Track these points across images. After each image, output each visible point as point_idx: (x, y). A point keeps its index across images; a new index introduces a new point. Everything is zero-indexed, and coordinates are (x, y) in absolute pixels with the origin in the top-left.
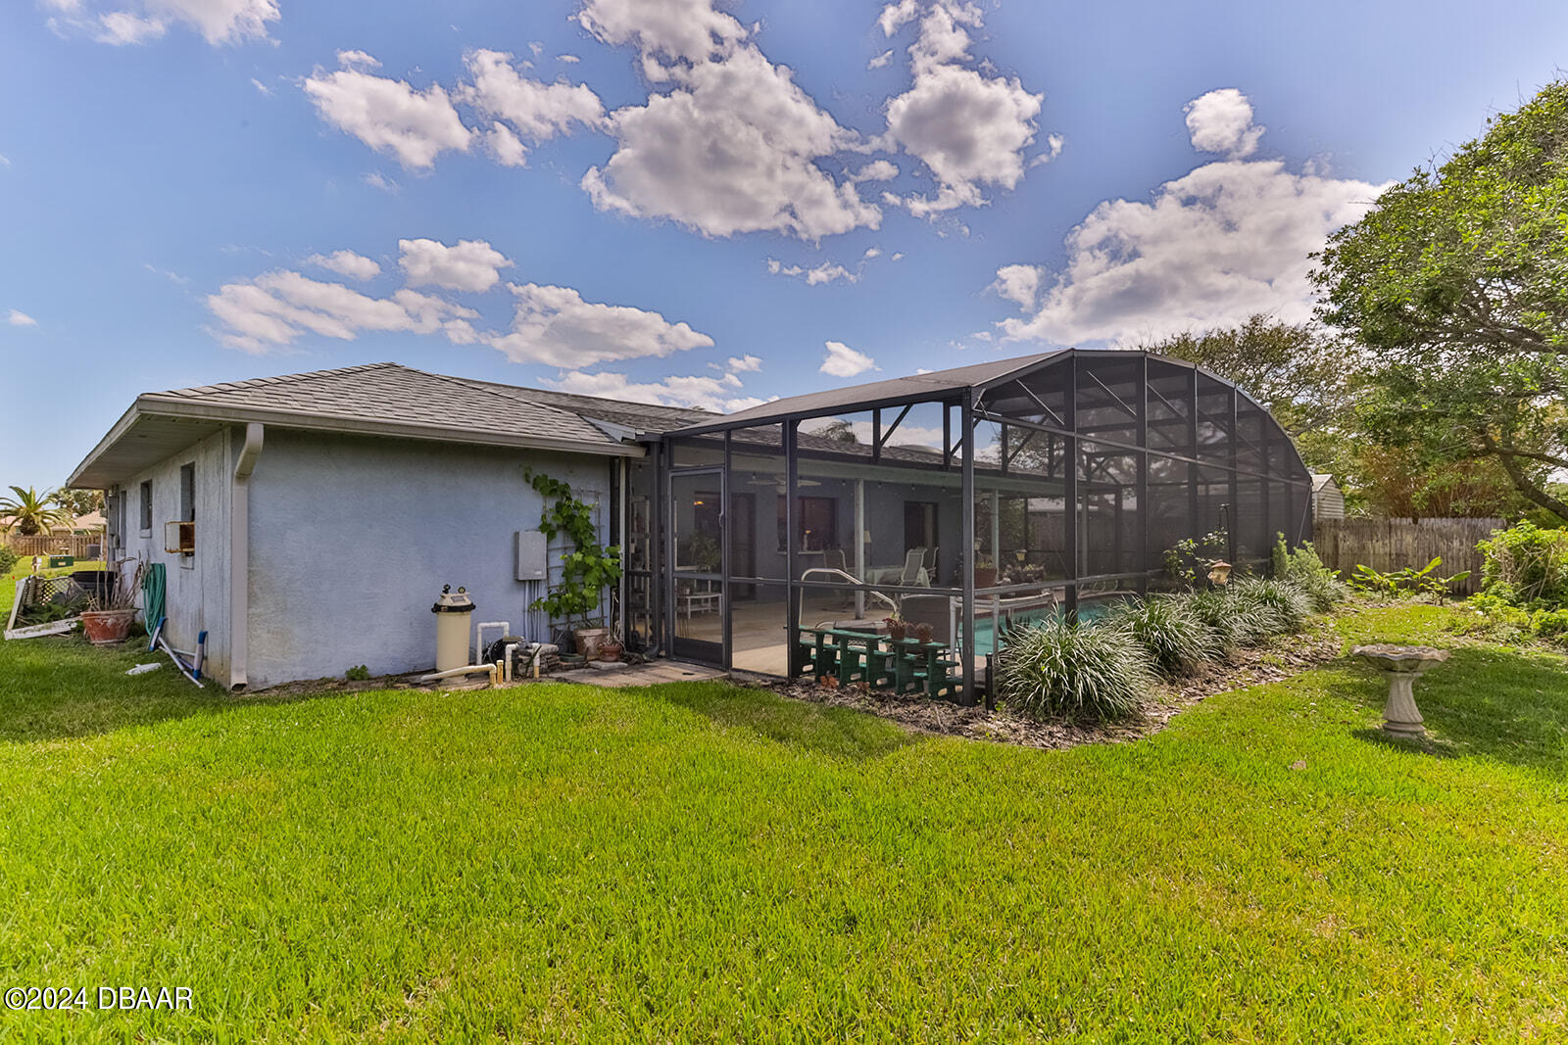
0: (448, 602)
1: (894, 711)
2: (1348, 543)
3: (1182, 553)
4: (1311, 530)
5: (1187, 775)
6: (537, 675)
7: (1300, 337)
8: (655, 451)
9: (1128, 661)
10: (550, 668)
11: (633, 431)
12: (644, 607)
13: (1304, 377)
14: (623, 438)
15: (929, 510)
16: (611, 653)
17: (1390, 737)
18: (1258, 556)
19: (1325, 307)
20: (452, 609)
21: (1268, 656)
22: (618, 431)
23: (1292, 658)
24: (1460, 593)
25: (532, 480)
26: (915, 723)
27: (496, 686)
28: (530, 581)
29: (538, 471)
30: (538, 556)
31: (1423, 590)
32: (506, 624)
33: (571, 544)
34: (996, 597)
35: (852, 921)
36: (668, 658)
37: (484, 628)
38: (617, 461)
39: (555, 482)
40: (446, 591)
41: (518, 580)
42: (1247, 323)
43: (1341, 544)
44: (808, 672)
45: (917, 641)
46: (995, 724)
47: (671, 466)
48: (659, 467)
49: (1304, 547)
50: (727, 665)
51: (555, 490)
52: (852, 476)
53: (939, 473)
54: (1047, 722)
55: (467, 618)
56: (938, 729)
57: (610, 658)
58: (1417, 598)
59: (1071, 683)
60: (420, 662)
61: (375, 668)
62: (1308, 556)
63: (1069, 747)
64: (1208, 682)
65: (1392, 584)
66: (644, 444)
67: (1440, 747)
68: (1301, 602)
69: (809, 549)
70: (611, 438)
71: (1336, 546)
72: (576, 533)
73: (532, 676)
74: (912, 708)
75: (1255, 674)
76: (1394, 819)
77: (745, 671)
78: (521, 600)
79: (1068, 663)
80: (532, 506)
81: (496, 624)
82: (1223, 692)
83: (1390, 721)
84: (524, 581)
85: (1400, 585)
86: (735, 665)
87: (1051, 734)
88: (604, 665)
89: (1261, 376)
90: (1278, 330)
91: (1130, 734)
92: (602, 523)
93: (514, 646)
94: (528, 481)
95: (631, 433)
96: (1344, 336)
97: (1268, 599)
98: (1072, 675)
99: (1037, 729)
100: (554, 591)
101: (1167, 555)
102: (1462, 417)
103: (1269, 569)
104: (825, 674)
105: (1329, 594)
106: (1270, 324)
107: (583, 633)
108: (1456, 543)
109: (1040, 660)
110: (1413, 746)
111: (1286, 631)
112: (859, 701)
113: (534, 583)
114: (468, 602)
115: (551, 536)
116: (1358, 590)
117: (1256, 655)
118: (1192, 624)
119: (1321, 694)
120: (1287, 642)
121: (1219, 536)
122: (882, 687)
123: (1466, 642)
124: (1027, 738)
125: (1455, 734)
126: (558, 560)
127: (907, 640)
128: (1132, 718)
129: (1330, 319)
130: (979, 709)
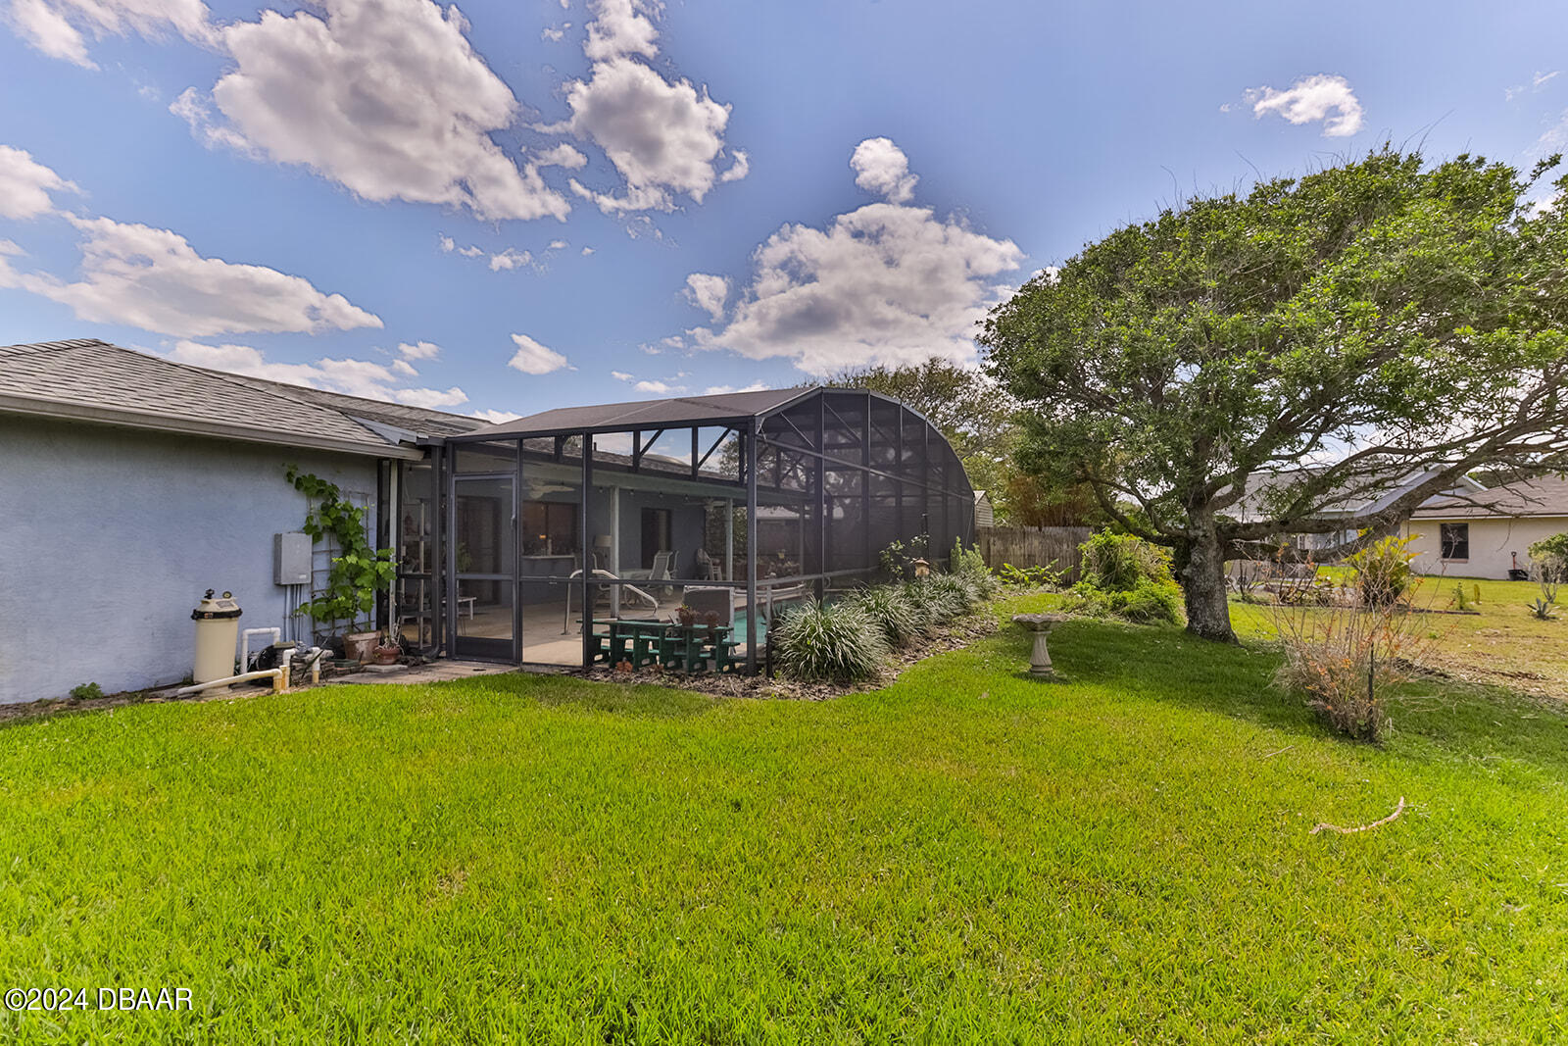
0: (213, 606)
1: (692, 685)
2: (997, 547)
3: (893, 552)
4: (973, 536)
5: (918, 708)
6: (316, 680)
7: (964, 379)
8: (437, 454)
9: (869, 636)
10: (325, 674)
11: (414, 434)
12: (418, 609)
13: (967, 411)
14: (401, 441)
15: (663, 515)
16: (389, 655)
17: (1035, 675)
18: (940, 557)
19: (987, 363)
20: (217, 615)
21: (954, 631)
22: (395, 434)
23: (969, 632)
24: (1067, 583)
25: (294, 480)
26: (712, 691)
27: (282, 692)
28: (292, 586)
29: (304, 471)
30: (304, 559)
31: (1045, 582)
32: (277, 631)
33: (337, 547)
34: (769, 588)
35: (737, 805)
36: (450, 658)
37: (250, 635)
38: (386, 463)
39: (322, 483)
40: (209, 596)
41: (279, 586)
42: (928, 362)
43: (992, 547)
44: (599, 662)
45: (706, 626)
46: (778, 687)
47: (454, 471)
48: (441, 472)
49: (973, 549)
50: (517, 660)
51: (322, 491)
52: (609, 484)
53: (686, 483)
54: (815, 683)
55: (234, 624)
56: (732, 694)
57: (389, 661)
58: (1042, 588)
59: (833, 650)
60: (161, 676)
61: (107, 686)
62: (975, 556)
63: (836, 699)
64: (918, 651)
65: (1026, 578)
66: (426, 449)
67: (1061, 679)
68: (971, 591)
69: (553, 553)
70: (387, 440)
71: (989, 549)
72: (345, 535)
73: (310, 680)
74: (707, 681)
75: (947, 644)
76: (1040, 718)
77: (537, 664)
78: (281, 605)
79: (830, 637)
80: (293, 508)
81: (268, 630)
82: (927, 658)
83: (1034, 666)
84: (286, 586)
85: (1032, 578)
86: (524, 660)
87: (820, 690)
88: (384, 668)
89: (936, 407)
90: (949, 371)
91: (873, 687)
92: (370, 526)
93: (293, 651)
94: (290, 481)
95: (412, 436)
96: (999, 386)
97: (952, 588)
98: (833, 645)
99: (809, 688)
100: (319, 596)
101: (882, 555)
102: (1073, 455)
103: (948, 566)
104: (621, 660)
105: (987, 586)
106: (944, 366)
107: (354, 638)
108: (1065, 546)
109: (809, 636)
110: (1047, 680)
111: (964, 613)
112: (659, 679)
113: (296, 588)
114: (236, 608)
115: (317, 538)
116: (1005, 583)
117: (946, 632)
118: (904, 607)
119: (990, 654)
120: (964, 621)
121: (923, 540)
122: (672, 668)
123: (1072, 616)
124: (803, 695)
125: (1068, 671)
126: (322, 563)
127: (696, 626)
128: (871, 676)
129: (990, 373)
130: (761, 678)
